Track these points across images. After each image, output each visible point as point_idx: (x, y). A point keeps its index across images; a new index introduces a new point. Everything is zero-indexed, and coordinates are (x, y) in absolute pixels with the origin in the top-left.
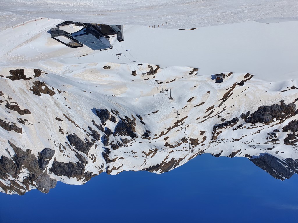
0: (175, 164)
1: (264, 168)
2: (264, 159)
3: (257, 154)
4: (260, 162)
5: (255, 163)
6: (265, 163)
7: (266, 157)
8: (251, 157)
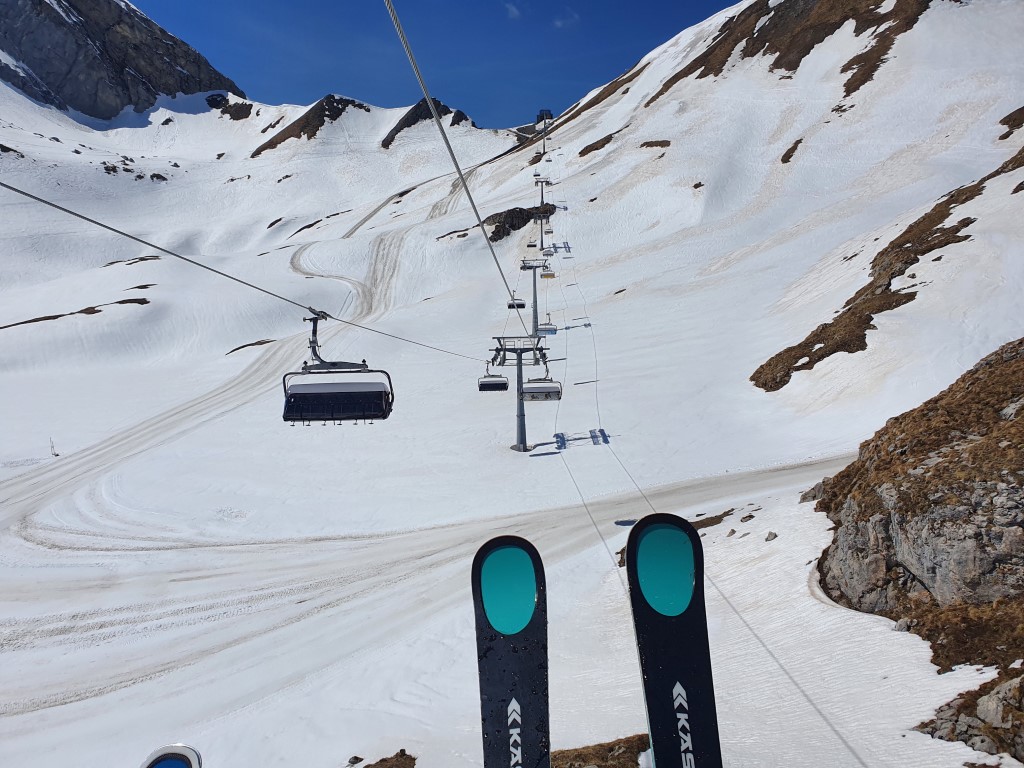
0: (763, 20)
1: (132, 27)
2: (126, 87)
3: (167, 122)
4: (158, 63)
5: (198, 61)
6: (117, 62)
7: (109, 97)
8: (218, 102)
